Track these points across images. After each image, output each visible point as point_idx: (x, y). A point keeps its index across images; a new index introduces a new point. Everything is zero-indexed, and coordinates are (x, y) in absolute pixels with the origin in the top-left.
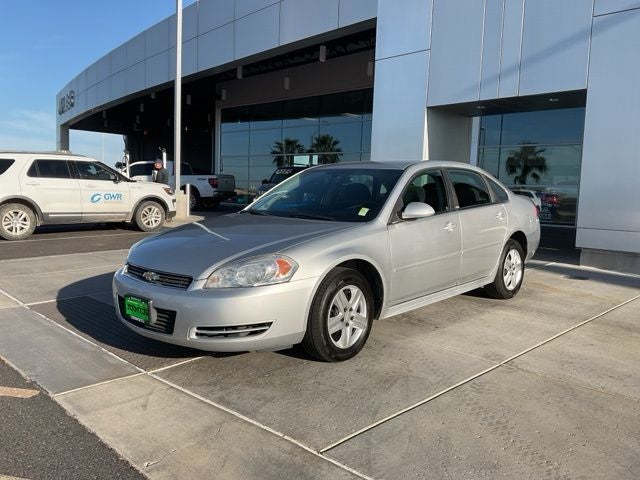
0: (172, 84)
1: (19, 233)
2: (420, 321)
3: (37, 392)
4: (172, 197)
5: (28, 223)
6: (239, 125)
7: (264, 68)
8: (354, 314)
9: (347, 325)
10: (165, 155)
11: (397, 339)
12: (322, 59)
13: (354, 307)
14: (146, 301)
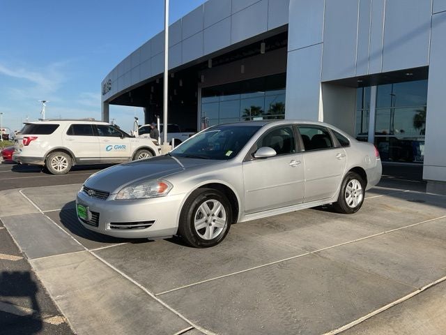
0: (163, 75)
1: (61, 170)
2: (277, 226)
3: (22, 258)
4: (159, 147)
5: (67, 164)
6: (215, 98)
7: (227, 59)
8: (215, 218)
9: (210, 225)
10: (158, 120)
11: (253, 236)
12: (263, 52)
13: (216, 213)
14: (86, 206)
